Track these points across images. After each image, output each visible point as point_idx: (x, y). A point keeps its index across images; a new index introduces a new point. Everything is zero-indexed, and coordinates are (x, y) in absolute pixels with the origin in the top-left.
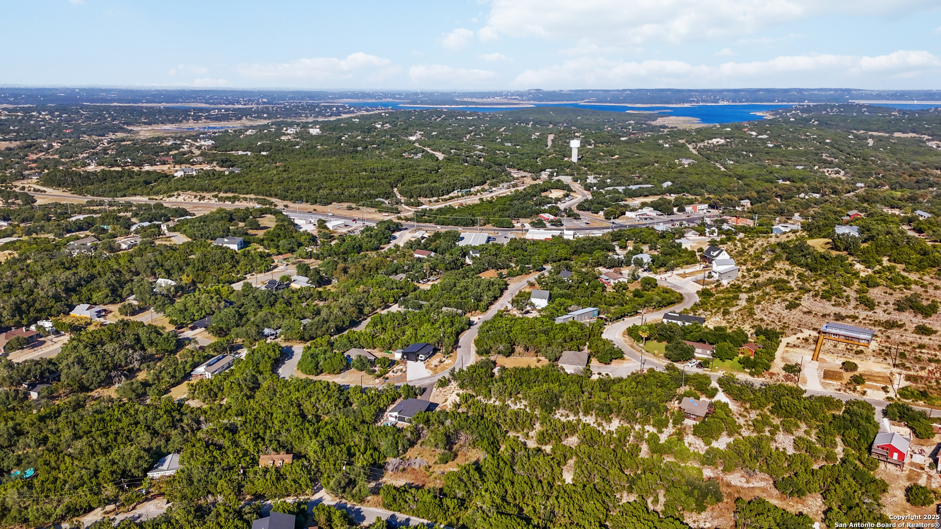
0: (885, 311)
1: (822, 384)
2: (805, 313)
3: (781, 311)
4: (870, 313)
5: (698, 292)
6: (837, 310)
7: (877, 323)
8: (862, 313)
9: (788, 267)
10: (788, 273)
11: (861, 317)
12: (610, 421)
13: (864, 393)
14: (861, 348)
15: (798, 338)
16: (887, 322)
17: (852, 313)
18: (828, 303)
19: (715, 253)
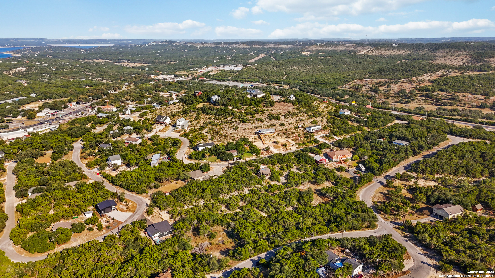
0: (267, 122)
1: (278, 150)
2: (243, 130)
3: (234, 132)
4: (264, 124)
5: (180, 136)
6: (253, 125)
7: (268, 126)
8: (262, 124)
9: (207, 117)
10: (209, 119)
11: (262, 126)
12: (243, 190)
13: (290, 149)
14: (273, 136)
15: (253, 139)
16: (270, 125)
17: (258, 125)
18: (248, 124)
19: (164, 119)
